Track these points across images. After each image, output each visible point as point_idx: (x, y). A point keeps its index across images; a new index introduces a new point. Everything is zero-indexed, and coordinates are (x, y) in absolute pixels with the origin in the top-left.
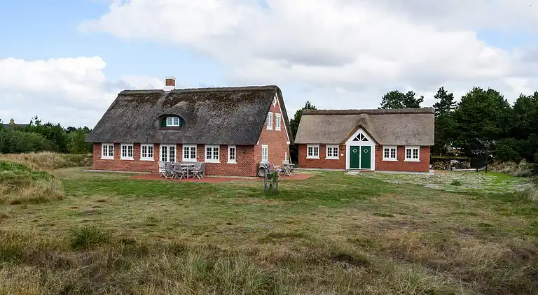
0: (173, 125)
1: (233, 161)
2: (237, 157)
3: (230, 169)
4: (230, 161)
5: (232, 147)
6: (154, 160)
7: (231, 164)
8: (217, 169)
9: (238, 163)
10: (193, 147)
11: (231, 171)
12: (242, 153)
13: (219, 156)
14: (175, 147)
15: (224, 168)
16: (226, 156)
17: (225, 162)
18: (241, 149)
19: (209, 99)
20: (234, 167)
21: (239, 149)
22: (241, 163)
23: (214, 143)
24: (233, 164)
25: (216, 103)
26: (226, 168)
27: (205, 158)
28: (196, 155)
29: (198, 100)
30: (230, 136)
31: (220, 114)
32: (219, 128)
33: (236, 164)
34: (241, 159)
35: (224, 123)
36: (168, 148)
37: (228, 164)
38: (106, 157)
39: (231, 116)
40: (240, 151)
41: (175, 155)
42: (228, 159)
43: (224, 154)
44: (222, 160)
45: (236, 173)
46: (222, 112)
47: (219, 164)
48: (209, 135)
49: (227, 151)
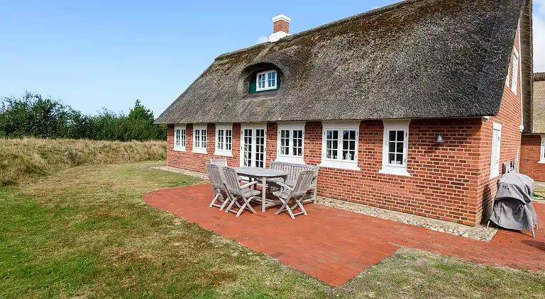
0: (267, 88)
1: (399, 170)
2: (411, 158)
3: (387, 189)
4: (390, 168)
5: (397, 129)
6: (232, 156)
7: (393, 176)
8: (350, 186)
9: (414, 175)
10: (298, 130)
11: (390, 197)
12: (429, 145)
13: (356, 151)
14: (265, 131)
15: (370, 186)
16: (376, 153)
17: (373, 168)
18: (428, 133)
19: (340, 33)
20: (401, 187)
21: (421, 133)
22: (424, 176)
23: (343, 117)
24: (399, 177)
25: (356, 36)
26: (376, 185)
27: (322, 156)
28: (302, 148)
29: (319, 40)
30: (390, 94)
31: (365, 53)
32: (359, 79)
33: (408, 178)
34: (426, 164)
35: (373, 68)
36: (254, 133)
37: (381, 174)
38: (179, 147)
39: (393, 50)
40: (422, 138)
41: (265, 147)
42: (383, 161)
43: (371, 146)
44: (365, 164)
45: (406, 204)
46: (368, 49)
47: (356, 172)
48: (332, 98)
49: (380, 140)
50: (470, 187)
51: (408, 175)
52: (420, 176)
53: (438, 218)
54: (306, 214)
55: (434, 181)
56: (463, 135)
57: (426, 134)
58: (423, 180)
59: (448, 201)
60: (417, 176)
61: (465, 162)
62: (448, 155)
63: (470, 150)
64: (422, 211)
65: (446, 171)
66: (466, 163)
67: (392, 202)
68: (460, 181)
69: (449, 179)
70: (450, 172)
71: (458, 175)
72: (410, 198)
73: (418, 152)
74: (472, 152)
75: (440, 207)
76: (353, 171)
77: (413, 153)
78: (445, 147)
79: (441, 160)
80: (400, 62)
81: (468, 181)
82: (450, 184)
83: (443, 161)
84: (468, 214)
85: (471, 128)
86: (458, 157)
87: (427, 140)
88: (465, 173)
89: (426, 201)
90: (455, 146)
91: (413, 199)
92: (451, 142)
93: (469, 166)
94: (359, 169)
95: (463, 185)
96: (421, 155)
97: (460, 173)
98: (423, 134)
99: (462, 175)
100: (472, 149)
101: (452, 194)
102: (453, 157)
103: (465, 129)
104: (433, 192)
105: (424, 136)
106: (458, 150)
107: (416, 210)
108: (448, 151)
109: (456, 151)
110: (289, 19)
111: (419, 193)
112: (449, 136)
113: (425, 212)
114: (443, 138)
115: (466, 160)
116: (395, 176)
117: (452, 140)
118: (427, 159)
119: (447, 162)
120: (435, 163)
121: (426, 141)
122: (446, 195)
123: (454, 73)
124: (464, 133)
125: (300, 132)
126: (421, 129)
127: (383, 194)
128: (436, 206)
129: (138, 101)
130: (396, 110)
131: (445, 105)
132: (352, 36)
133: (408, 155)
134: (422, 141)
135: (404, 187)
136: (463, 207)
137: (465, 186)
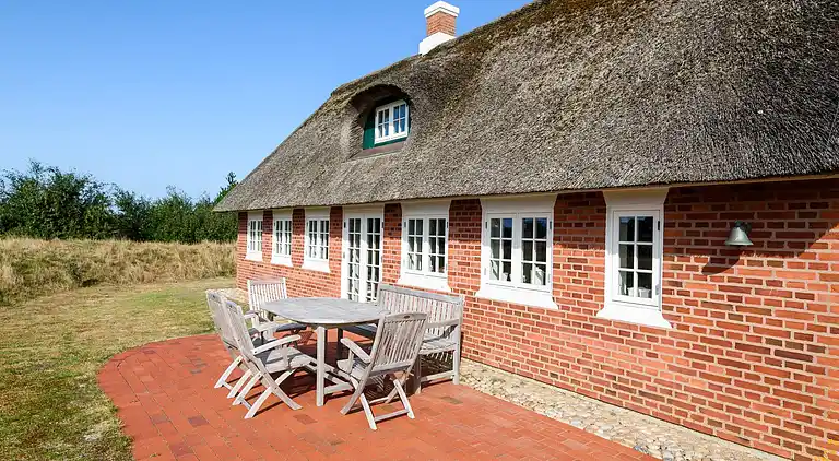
0: (392, 135)
1: (643, 311)
2: (672, 284)
4: (624, 307)
5: (637, 212)
6: (329, 271)
7: (630, 326)
8: (537, 344)
9: (679, 327)
10: (437, 218)
11: (625, 377)
12: (714, 252)
13: (549, 263)
14: (382, 221)
15: (577, 346)
16: (591, 269)
17: (584, 304)
18: (710, 222)
19: (539, 21)
20: (649, 354)
21: (693, 222)
22: (704, 331)
23: (513, 186)
24: (643, 329)
25: (568, 22)
26: (593, 345)
27: (482, 274)
28: (446, 256)
29: (499, 40)
30: (618, 131)
31: (579, 50)
32: (559, 102)
33: (664, 332)
34: (708, 299)
35: (590, 78)
36: (364, 226)
37: (601, 321)
38: (254, 254)
39: (637, 35)
40: (698, 234)
41: (381, 254)
42: (607, 289)
43: (580, 253)
44: (568, 295)
45: (662, 399)
46: (585, 42)
47: (550, 312)
48: (497, 147)
49: (597, 240)
50: (827, 367)
51: (665, 324)
52: (695, 329)
53: (745, 442)
54: (411, 415)
55: (730, 344)
56: (802, 225)
57: (706, 225)
58: (703, 340)
59: (767, 400)
60: (687, 328)
61: (811, 297)
62: (764, 279)
63: (825, 267)
64: (701, 419)
65: (760, 321)
66: (816, 302)
67: (630, 390)
68: (801, 347)
69: (769, 341)
70: (770, 322)
71: (793, 331)
72: (671, 385)
73: (688, 268)
74: (830, 271)
75: (748, 414)
76: (542, 311)
77: (676, 272)
78: (754, 258)
79: (747, 291)
80: (649, 57)
81: (822, 350)
82: (772, 356)
83: (753, 295)
84: (825, 439)
85: (826, 206)
86: (790, 284)
87: (710, 239)
88: (811, 327)
89: (711, 395)
90: (783, 255)
91: (679, 386)
92: (770, 244)
93: (823, 309)
94: (554, 306)
95: (809, 358)
96: (696, 277)
97: (801, 326)
98: (698, 225)
99: (805, 332)
100: (830, 263)
101: (778, 383)
102: (779, 284)
103: (809, 210)
104: (729, 372)
105: (702, 230)
106: (791, 265)
107: (686, 415)
108: (766, 267)
109: (785, 268)
110: (457, 10)
111: (694, 373)
112: (766, 229)
113: (710, 422)
114: (750, 235)
115: (815, 292)
116: (634, 327)
117: (773, 239)
118: (712, 286)
119: (763, 298)
120: (730, 298)
121: (705, 243)
122: (762, 383)
123: (774, 68)
124: (807, 221)
125: (442, 222)
126: (693, 211)
127: (611, 369)
128: (738, 411)
129: (231, 175)
130: (625, 166)
131: (747, 146)
132: (560, 22)
133: (665, 275)
134: (697, 242)
135: (655, 356)
136: (809, 420)
137: (814, 364)
